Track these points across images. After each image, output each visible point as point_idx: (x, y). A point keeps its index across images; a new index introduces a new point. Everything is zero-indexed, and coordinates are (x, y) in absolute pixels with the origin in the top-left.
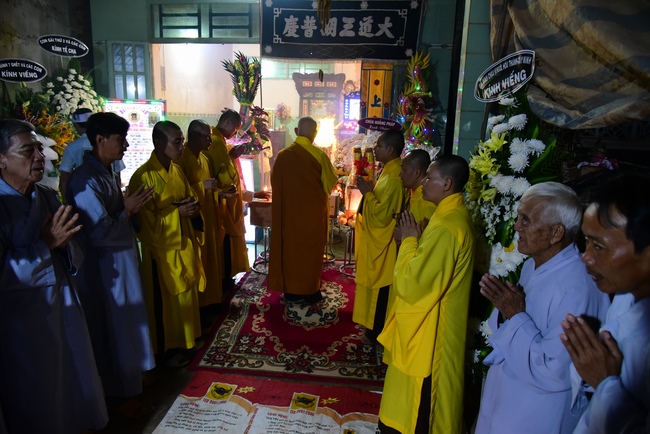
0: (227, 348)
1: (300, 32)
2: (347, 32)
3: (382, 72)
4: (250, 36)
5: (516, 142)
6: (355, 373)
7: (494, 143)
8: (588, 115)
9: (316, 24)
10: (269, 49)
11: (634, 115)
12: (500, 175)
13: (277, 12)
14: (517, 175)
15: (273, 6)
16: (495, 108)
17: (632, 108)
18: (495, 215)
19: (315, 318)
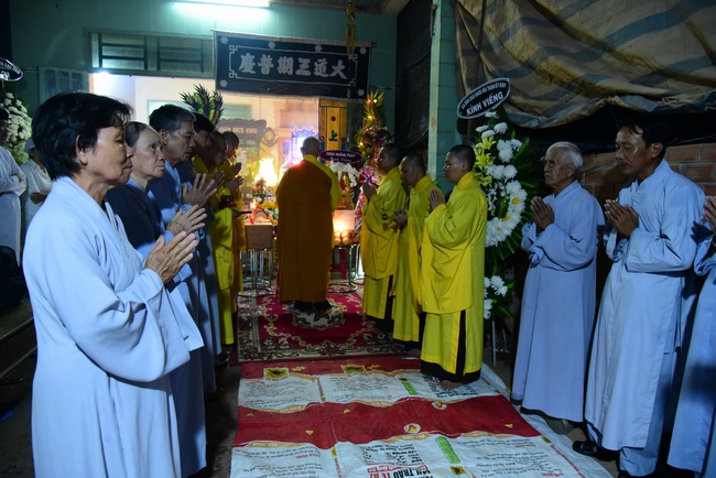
0: (256, 348)
1: (257, 68)
2: (303, 71)
3: (337, 110)
4: (202, 71)
5: (501, 143)
6: (381, 350)
7: (485, 144)
8: (554, 117)
9: (273, 62)
10: (224, 83)
11: (585, 113)
12: (494, 166)
13: (233, 49)
14: (506, 164)
15: (229, 43)
16: (483, 121)
17: (584, 109)
18: (492, 196)
19: (323, 321)
